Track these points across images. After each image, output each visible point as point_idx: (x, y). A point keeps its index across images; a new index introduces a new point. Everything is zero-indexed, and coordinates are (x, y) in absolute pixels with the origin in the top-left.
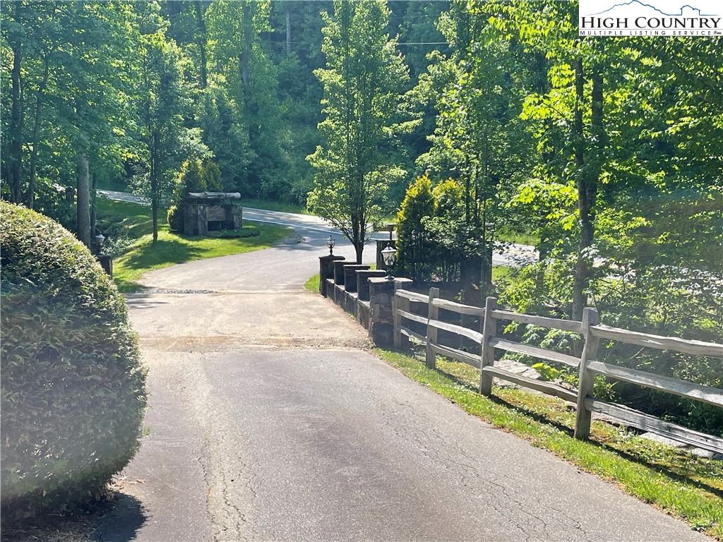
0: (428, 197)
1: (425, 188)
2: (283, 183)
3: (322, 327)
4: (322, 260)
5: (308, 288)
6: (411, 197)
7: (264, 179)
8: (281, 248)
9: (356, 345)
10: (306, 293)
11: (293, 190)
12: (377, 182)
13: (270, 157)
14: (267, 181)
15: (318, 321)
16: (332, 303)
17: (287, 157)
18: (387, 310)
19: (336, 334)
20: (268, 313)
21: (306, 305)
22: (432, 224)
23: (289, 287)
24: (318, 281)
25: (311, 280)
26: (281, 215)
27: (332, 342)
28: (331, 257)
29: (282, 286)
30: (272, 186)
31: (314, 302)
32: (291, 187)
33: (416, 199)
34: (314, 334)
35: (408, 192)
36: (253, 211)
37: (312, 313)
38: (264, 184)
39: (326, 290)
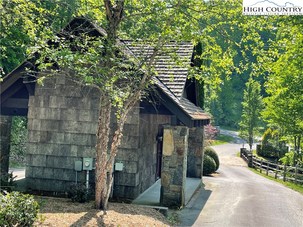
0: (270, 134)
1: (270, 132)
2: (232, 121)
3: (239, 163)
4: (241, 149)
5: (237, 155)
6: (266, 134)
7: (226, 119)
8: (231, 143)
9: (245, 167)
10: (237, 157)
11: (235, 124)
12: (256, 130)
13: (228, 112)
14: (227, 120)
15: (238, 162)
16: (242, 159)
17: (234, 112)
18: (251, 161)
19: (242, 165)
20: (228, 160)
21: (236, 159)
22: (270, 141)
23: (232, 155)
24: (240, 154)
25: (238, 153)
26: (231, 132)
27: (240, 166)
28: (243, 149)
29: (231, 154)
30: (229, 122)
31: (238, 159)
32: (235, 123)
33: (267, 134)
34: (237, 164)
35: (265, 132)
36: (222, 130)
37: (237, 161)
38: (226, 121)
39: (241, 156)
